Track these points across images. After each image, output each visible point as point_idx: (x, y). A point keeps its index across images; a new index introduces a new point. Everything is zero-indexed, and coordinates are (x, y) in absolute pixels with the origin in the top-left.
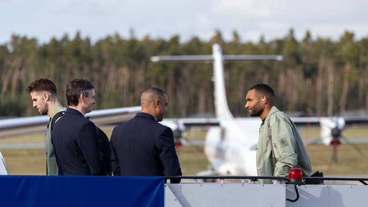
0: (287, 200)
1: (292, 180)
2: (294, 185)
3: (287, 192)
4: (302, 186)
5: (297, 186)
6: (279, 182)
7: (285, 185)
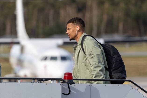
0: (63, 94)
1: (66, 81)
2: (67, 84)
3: (63, 88)
4: (72, 84)
5: (69, 84)
6: (57, 82)
7: (61, 84)
